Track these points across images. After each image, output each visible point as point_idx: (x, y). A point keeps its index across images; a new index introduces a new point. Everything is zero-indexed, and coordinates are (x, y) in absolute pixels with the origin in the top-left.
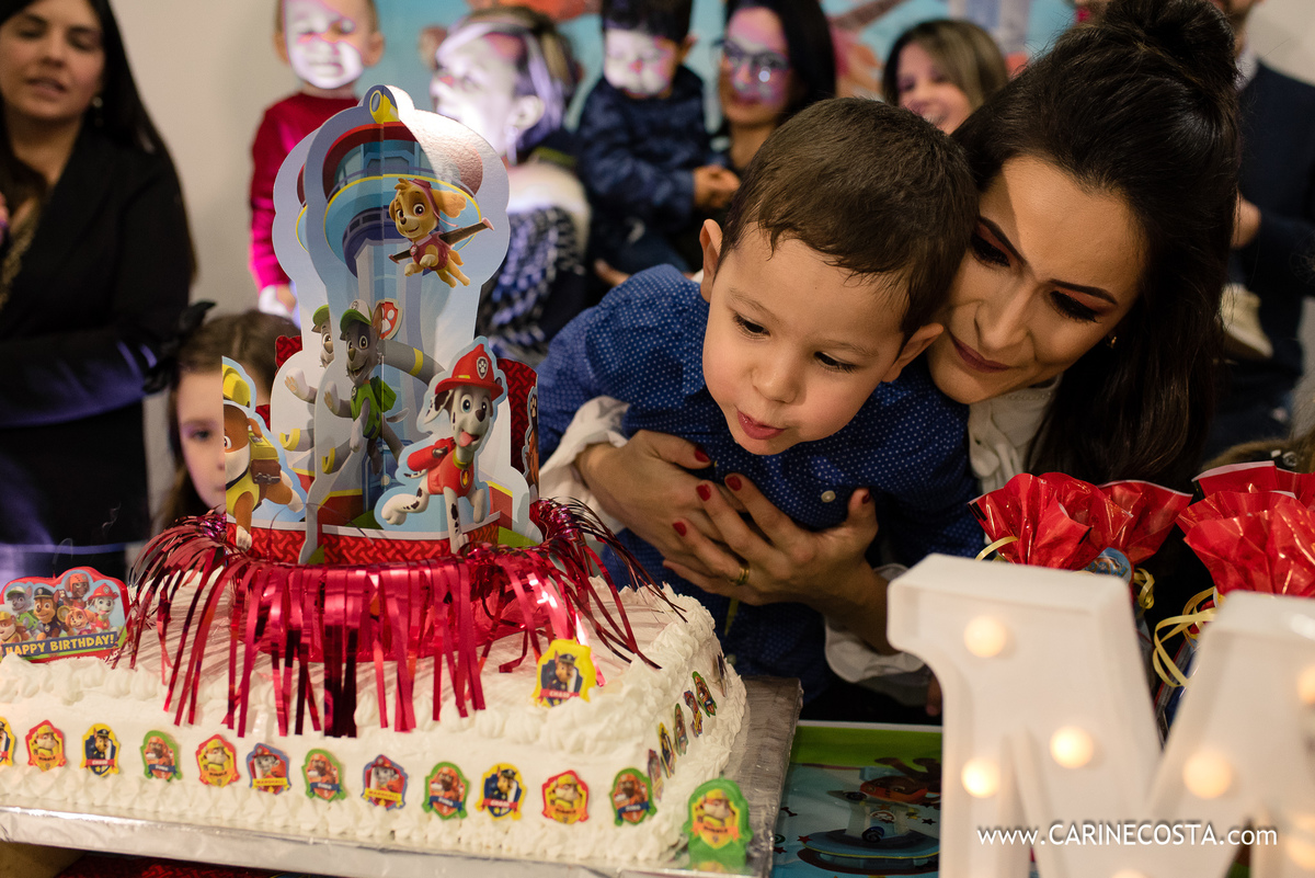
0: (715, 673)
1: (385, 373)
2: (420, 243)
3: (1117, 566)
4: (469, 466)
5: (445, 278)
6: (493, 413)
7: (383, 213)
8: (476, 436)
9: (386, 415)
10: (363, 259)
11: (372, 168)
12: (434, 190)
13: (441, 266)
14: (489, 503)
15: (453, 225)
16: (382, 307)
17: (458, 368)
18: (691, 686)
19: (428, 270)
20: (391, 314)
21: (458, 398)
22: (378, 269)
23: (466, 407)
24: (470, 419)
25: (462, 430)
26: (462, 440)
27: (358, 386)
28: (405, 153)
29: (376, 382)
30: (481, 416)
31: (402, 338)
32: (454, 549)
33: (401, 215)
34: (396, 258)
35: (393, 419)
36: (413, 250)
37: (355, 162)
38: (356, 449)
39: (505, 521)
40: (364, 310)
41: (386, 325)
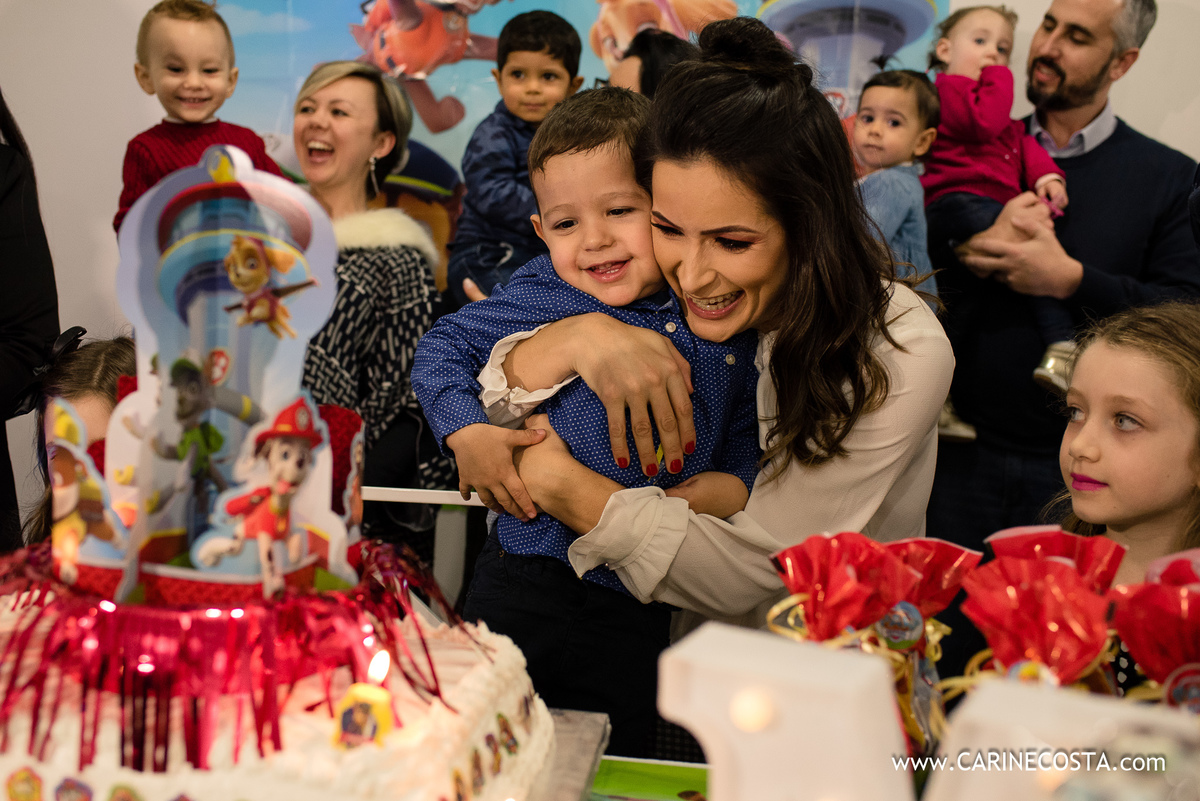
0: (520, 713)
1: (215, 417)
2: (253, 296)
3: (909, 619)
4: (285, 513)
5: (274, 331)
6: (312, 461)
7: (219, 267)
8: (295, 484)
9: (214, 457)
10: (197, 309)
11: (210, 223)
12: (267, 248)
13: (271, 319)
14: (306, 547)
15: (283, 281)
16: (213, 356)
17: (280, 419)
18: (494, 728)
19: (258, 321)
20: (222, 362)
21: (276, 448)
22: (211, 318)
23: (285, 456)
24: (289, 468)
25: (279, 478)
26: (279, 488)
27: (187, 429)
28: (241, 211)
29: (205, 427)
30: (300, 464)
31: (232, 385)
32: (268, 592)
33: (236, 268)
34: (230, 309)
35: (221, 461)
36: (246, 303)
37: (192, 218)
38: (182, 490)
39: (322, 563)
40: (196, 358)
41: (217, 372)
